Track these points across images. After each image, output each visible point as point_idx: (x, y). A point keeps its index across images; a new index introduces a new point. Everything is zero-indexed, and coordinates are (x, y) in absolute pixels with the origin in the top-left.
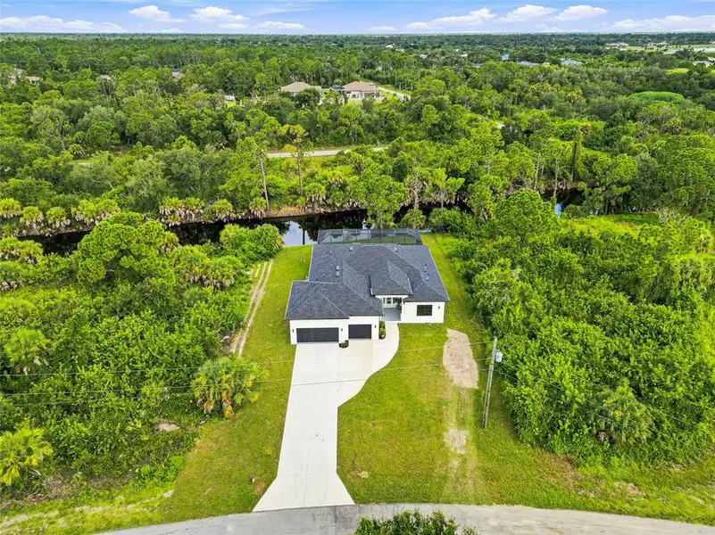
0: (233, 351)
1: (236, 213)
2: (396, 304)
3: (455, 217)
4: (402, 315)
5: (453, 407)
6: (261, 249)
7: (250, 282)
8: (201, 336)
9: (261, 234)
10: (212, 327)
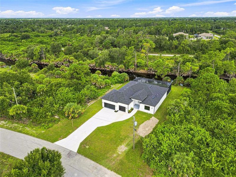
0: (88, 104)
1: (125, 69)
4: (140, 108)
5: (130, 139)
6: (119, 80)
7: (110, 88)
8: (81, 98)
9: (121, 75)
10: (86, 96)
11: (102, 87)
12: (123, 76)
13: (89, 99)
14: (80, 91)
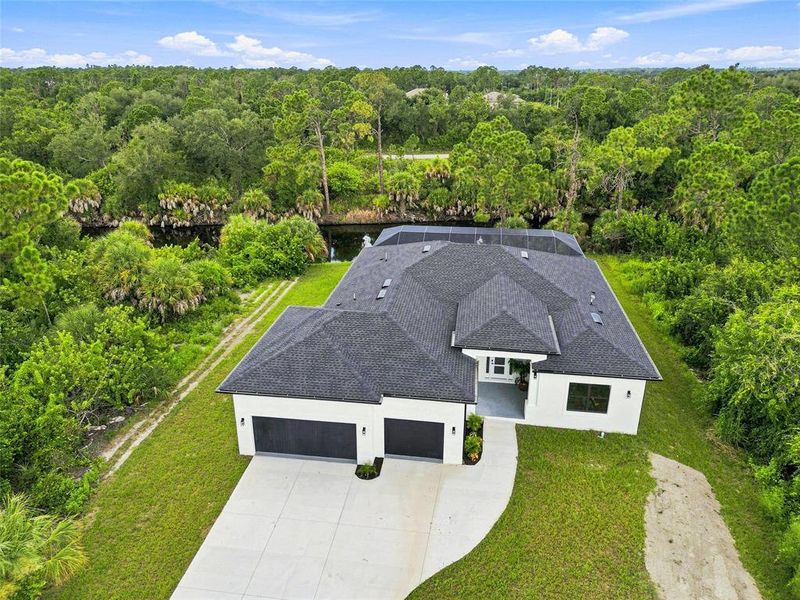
2: (516, 375)
3: (645, 224)
4: (529, 405)
6: (278, 255)
7: (236, 311)
8: (35, 412)
9: (284, 231)
10: (75, 393)
11: (182, 307)
12: (294, 231)
13: (102, 410)
14: (21, 360)
